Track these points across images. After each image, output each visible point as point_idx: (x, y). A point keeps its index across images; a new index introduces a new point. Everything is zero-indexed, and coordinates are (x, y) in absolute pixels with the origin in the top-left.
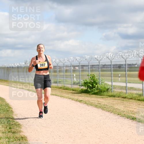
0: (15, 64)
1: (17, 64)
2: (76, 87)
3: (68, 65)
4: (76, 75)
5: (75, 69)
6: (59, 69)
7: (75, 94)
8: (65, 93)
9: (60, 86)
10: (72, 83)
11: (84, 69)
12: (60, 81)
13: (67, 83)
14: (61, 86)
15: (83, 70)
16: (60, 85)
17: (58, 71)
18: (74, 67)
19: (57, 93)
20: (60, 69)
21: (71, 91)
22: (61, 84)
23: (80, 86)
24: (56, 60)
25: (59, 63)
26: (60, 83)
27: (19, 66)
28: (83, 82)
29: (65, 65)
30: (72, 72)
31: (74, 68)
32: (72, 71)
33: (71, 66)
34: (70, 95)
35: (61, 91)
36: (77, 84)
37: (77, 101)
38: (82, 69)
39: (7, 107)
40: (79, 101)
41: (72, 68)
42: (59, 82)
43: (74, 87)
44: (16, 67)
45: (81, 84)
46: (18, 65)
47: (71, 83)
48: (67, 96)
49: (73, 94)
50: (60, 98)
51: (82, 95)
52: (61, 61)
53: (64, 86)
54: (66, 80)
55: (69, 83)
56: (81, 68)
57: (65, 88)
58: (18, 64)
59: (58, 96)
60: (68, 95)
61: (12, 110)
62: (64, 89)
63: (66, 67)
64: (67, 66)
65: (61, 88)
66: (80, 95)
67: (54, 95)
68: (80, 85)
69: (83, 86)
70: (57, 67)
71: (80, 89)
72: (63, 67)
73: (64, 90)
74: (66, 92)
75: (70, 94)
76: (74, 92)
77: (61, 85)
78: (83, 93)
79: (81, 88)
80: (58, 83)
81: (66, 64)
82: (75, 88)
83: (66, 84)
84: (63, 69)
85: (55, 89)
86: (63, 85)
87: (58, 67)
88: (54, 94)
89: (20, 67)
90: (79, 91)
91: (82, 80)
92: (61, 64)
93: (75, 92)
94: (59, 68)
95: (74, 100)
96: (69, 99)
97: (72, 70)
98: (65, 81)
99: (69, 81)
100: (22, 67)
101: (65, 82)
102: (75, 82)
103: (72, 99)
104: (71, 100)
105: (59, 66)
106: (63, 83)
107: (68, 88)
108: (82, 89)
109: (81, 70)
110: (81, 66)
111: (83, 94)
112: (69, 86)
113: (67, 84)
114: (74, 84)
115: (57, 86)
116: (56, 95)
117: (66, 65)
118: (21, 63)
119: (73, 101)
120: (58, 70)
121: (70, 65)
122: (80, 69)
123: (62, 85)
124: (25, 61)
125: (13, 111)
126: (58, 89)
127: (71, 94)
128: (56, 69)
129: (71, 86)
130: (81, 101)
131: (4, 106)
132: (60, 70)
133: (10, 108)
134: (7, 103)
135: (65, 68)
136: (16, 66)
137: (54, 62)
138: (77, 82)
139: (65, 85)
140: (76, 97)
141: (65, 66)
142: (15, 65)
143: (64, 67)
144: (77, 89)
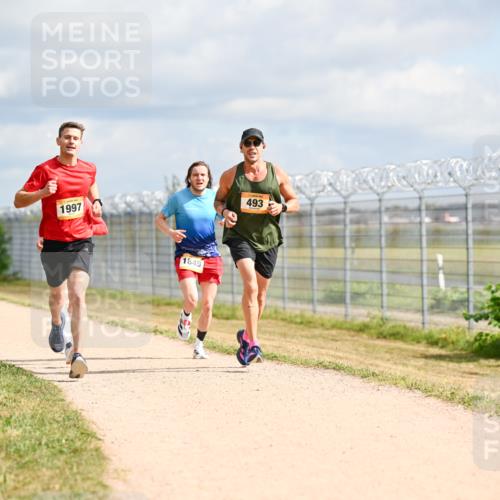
0: (117, 200)
1: (124, 196)
2: (447, 324)
3: (402, 204)
4: (444, 261)
5: (441, 226)
6: (355, 227)
7: (443, 363)
8: (388, 356)
9: (360, 320)
10: (428, 302)
11: (493, 227)
12: (363, 288)
13: (397, 301)
14: (367, 320)
15: (486, 233)
16: (360, 314)
17: (348, 233)
18: (438, 212)
19: (341, 354)
20: (362, 226)
21: (421, 348)
22: (363, 305)
23: (467, 318)
24: (337, 173)
25: (354, 192)
26: (361, 300)
27: (137, 206)
28: (488, 295)
29: (385, 204)
30: (424, 244)
31: (437, 219)
32: (424, 239)
33: (419, 210)
34: (414, 370)
35: (366, 346)
36: (455, 306)
37: (451, 398)
38: (480, 227)
39: (71, 433)
40: (463, 401)
41: (427, 220)
42: (356, 295)
43: (436, 324)
44: (119, 216)
45: (475, 308)
46: (128, 205)
47: (417, 304)
48: (399, 370)
49: (432, 362)
50: (357, 382)
51: (477, 370)
52: (365, 181)
53: (384, 320)
54: (392, 284)
55: (409, 301)
56: (474, 220)
57: (387, 328)
58: (129, 199)
59: (351, 372)
60: (400, 367)
61: (97, 450)
62: (382, 336)
63: (391, 217)
64: (395, 210)
65: (363, 329)
66: (471, 366)
67: (326, 367)
68: (472, 312)
69: (486, 317)
70: (343, 212)
71: (471, 336)
72: (374, 212)
73: (381, 343)
74: (390, 351)
75: (413, 362)
76: (435, 351)
77: (363, 311)
78: (488, 356)
79: (475, 332)
80: (348, 300)
81: (391, 198)
82: (441, 331)
83: (390, 308)
84: (373, 225)
85: (334, 332)
86: (376, 312)
87: (349, 217)
88: (327, 360)
89: (141, 213)
90: (462, 344)
91: (480, 288)
92: (364, 199)
93: (443, 352)
94: (353, 222)
95: (438, 397)
96: (410, 388)
97: (424, 232)
98: (385, 291)
99: (407, 289)
100: (150, 214)
101: (388, 295)
102: (440, 295)
103: (426, 391)
104: (418, 393)
105: (353, 211)
106: (376, 301)
107: (402, 331)
108: (481, 334)
109: (476, 233)
110: (475, 206)
111: (483, 362)
112: (412, 319)
113: (398, 308)
114: (438, 306)
115: (341, 319)
116: (337, 368)
117: (390, 204)
118: (145, 193)
119: (432, 401)
120: (350, 229)
121: (414, 204)
122: (471, 227)
123: (368, 315)
124: (170, 183)
125: (106, 453)
126: (346, 335)
127: (422, 362)
128: (340, 227)
129: (418, 317)
130: (476, 398)
131: (55, 426)
132: (358, 231)
133: (87, 435)
134: (74, 407)
135: (385, 219)
136: (122, 207)
137: (329, 188)
138: (456, 297)
139: (388, 314)
140: (450, 375)
141: (387, 209)
142: (114, 206)
143: (379, 211)
144: (453, 337)
